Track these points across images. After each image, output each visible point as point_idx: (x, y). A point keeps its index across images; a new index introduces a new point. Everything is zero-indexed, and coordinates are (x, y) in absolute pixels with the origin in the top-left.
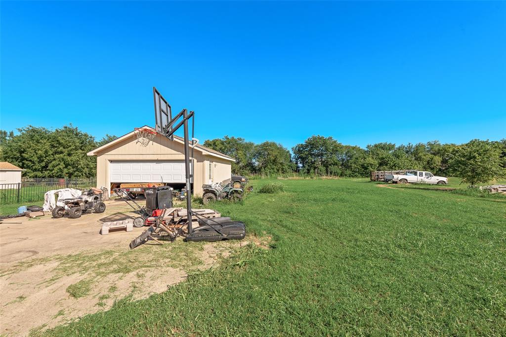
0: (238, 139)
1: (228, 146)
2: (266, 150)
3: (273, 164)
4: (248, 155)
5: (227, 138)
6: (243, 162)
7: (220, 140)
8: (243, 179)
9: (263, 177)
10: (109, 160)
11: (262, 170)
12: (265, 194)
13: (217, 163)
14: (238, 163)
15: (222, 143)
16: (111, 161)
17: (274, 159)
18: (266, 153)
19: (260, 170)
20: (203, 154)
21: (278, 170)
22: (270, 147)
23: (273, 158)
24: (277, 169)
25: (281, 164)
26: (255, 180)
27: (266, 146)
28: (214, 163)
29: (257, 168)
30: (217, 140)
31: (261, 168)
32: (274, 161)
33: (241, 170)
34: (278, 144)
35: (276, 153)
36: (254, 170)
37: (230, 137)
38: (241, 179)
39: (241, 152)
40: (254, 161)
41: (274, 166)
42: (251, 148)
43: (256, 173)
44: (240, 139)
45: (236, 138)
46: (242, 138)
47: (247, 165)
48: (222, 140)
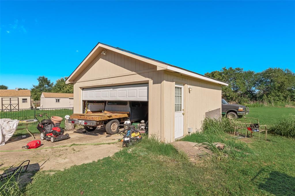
0: (236, 69)
1: (226, 76)
2: (268, 77)
3: (279, 91)
4: (247, 84)
5: (224, 69)
6: (241, 90)
7: (218, 72)
8: (241, 109)
9: (266, 104)
10: (81, 88)
11: (263, 98)
12: (284, 138)
13: (191, 87)
14: (236, 91)
15: (220, 74)
16: (83, 89)
17: (279, 85)
18: (269, 80)
19: (261, 97)
20: (158, 69)
21: (285, 98)
22: (274, 74)
23: (277, 85)
24: (284, 96)
25: (289, 90)
26: (256, 108)
27: (268, 74)
28: (187, 86)
29: (258, 96)
30: (215, 72)
31: (263, 95)
32: (279, 88)
33: (239, 97)
34: (284, 70)
35: (283, 80)
36: (254, 97)
37: (227, 68)
38: (238, 108)
39: (239, 81)
40: (254, 89)
41: (280, 93)
42: (251, 77)
43: (256, 100)
44: (238, 69)
45: (234, 68)
46: (241, 68)
47: (246, 93)
48: (220, 72)
